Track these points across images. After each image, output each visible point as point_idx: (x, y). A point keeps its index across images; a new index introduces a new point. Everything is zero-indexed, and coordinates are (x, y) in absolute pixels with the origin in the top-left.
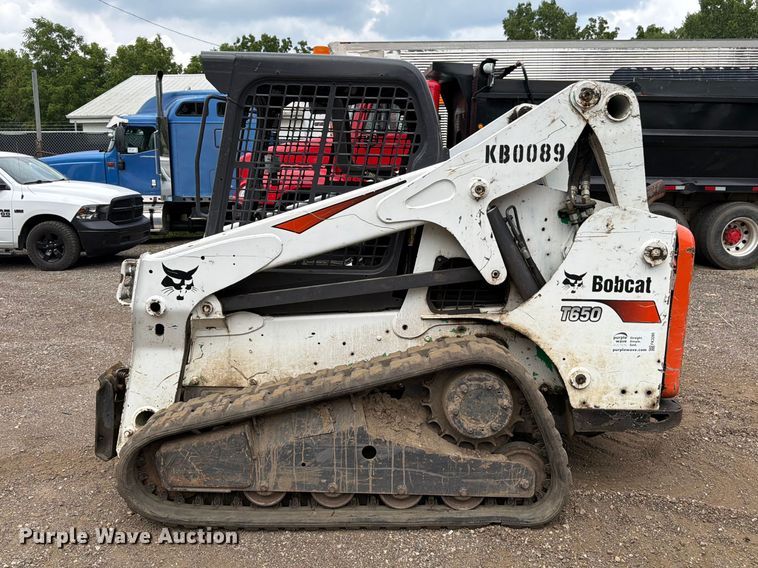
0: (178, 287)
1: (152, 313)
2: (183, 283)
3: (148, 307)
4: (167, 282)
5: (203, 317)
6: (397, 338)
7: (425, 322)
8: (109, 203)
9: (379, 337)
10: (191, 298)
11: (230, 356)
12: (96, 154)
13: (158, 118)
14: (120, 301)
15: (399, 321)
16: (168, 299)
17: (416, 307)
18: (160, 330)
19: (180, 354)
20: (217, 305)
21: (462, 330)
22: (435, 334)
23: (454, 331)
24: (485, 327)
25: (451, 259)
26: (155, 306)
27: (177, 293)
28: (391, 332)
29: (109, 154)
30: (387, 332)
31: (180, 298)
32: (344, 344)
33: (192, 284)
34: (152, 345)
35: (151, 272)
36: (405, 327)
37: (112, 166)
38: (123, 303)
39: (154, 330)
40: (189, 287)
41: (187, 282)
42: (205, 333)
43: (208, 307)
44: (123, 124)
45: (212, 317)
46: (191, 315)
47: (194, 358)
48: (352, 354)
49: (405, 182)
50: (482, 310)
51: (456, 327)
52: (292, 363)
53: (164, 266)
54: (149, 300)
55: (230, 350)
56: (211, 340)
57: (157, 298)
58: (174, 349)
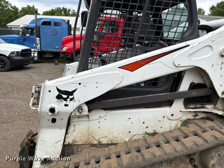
0: (65, 99)
1: (50, 114)
2: (68, 97)
3: (48, 111)
4: (59, 97)
5: (78, 114)
6: (168, 120)
7: (181, 113)
8: (21, 51)
9: (160, 120)
10: (73, 105)
11: (89, 130)
12: (16, 36)
13: (36, 26)
14: (32, 107)
15: (170, 112)
16: (59, 106)
17: (178, 106)
18: (54, 121)
19: (64, 131)
20: (86, 108)
21: (196, 115)
22: (185, 118)
23: (193, 116)
24: (206, 114)
25: (197, 84)
26: (52, 110)
27: (65, 102)
28: (166, 117)
29: (20, 36)
30: (164, 117)
31: (66, 105)
32: (144, 123)
33: (73, 98)
34: (49, 127)
35: (50, 91)
36: (172, 115)
37: (21, 39)
38: (34, 108)
39: (51, 121)
40: (71, 100)
41: (71, 97)
42: (77, 120)
43: (82, 109)
44: (25, 27)
45: (83, 114)
46: (72, 113)
47: (70, 132)
48: (147, 127)
49: (189, 45)
50: (207, 107)
51: (194, 114)
52: (119, 132)
53: (57, 88)
54: (49, 107)
55: (89, 127)
56: (80, 123)
57: (53, 106)
58: (61, 129)
